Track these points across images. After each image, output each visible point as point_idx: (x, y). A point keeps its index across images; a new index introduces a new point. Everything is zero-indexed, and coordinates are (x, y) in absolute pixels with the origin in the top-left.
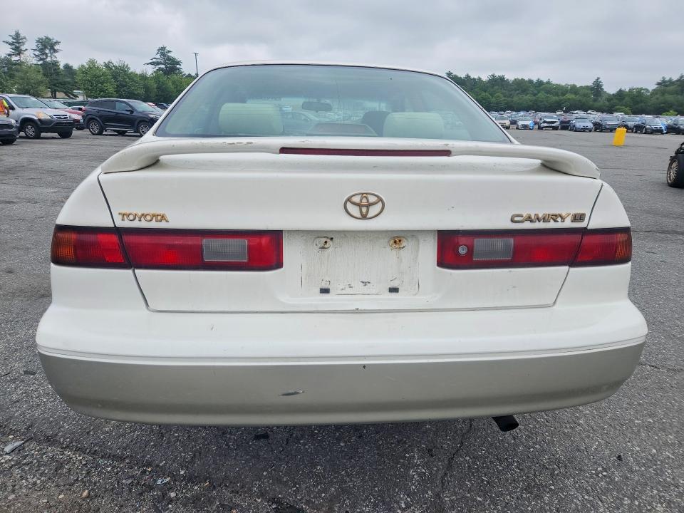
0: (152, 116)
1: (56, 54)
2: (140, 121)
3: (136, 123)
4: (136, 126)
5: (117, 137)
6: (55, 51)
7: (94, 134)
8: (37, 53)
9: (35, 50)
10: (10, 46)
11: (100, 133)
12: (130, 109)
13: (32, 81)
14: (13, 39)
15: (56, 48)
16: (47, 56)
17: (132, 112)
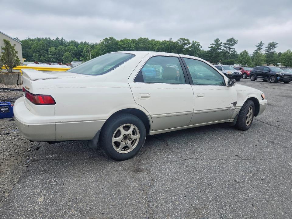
0: (277, 73)
1: (275, 49)
2: (272, 76)
3: (270, 76)
4: (269, 77)
5: (263, 82)
6: (275, 47)
7: (252, 81)
8: (267, 49)
9: (266, 48)
10: (257, 47)
11: (254, 80)
12: (269, 70)
13: (260, 60)
14: (259, 44)
15: (275, 46)
16: (271, 50)
17: (269, 71)
